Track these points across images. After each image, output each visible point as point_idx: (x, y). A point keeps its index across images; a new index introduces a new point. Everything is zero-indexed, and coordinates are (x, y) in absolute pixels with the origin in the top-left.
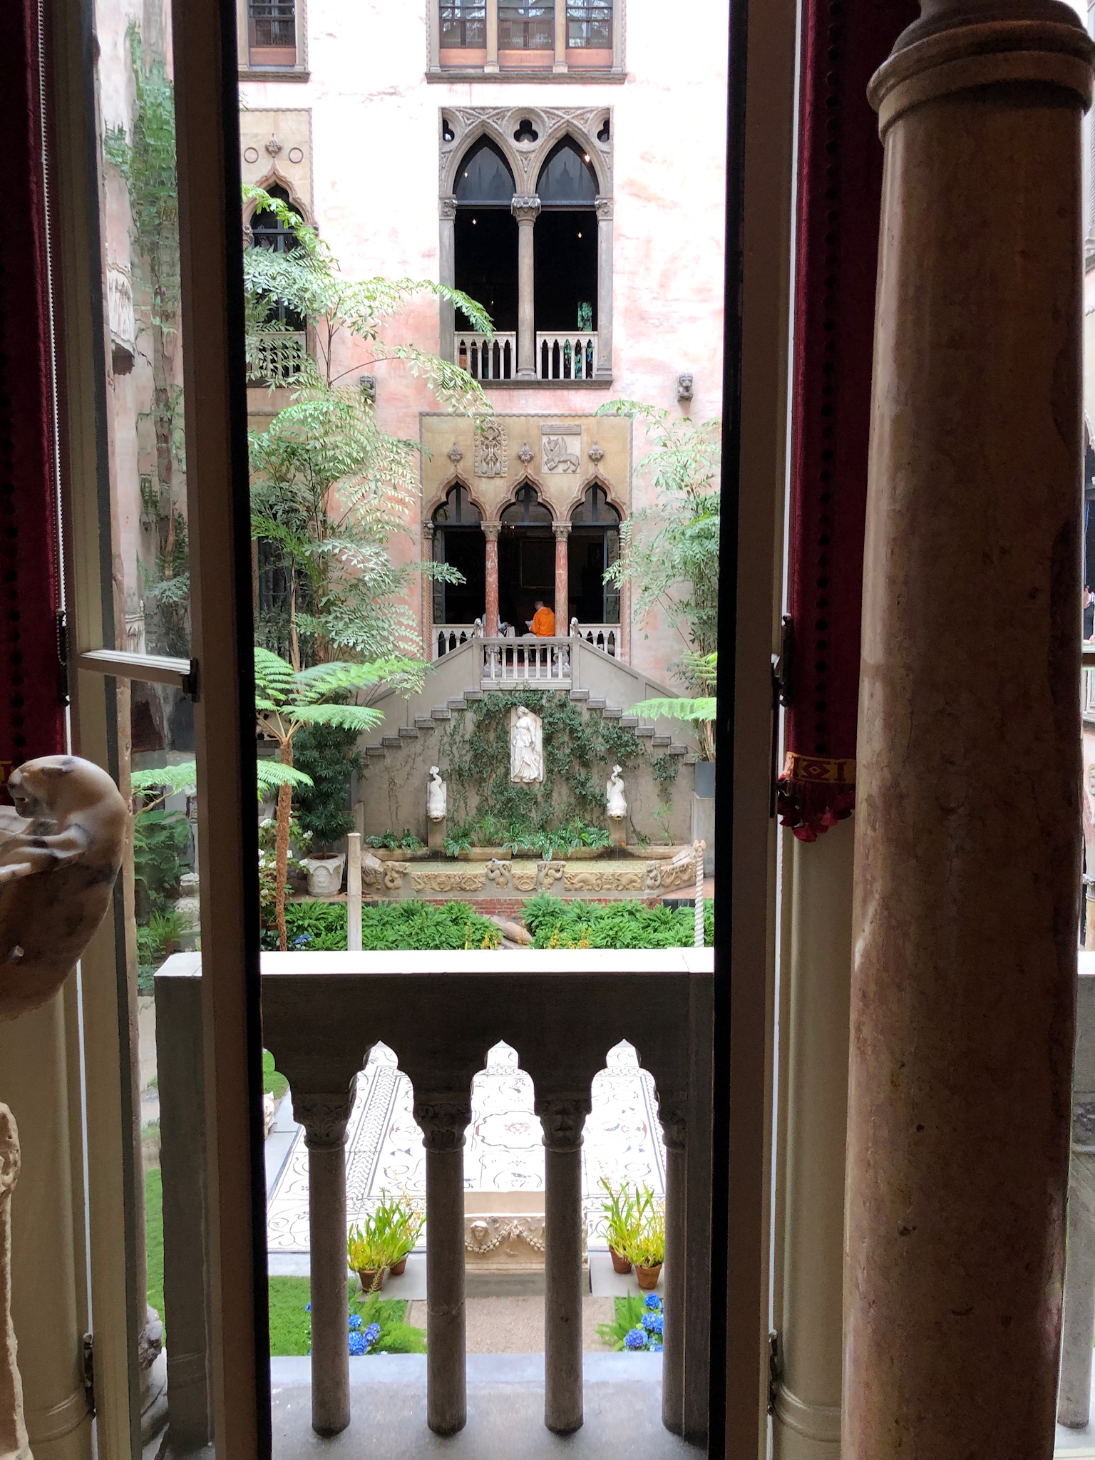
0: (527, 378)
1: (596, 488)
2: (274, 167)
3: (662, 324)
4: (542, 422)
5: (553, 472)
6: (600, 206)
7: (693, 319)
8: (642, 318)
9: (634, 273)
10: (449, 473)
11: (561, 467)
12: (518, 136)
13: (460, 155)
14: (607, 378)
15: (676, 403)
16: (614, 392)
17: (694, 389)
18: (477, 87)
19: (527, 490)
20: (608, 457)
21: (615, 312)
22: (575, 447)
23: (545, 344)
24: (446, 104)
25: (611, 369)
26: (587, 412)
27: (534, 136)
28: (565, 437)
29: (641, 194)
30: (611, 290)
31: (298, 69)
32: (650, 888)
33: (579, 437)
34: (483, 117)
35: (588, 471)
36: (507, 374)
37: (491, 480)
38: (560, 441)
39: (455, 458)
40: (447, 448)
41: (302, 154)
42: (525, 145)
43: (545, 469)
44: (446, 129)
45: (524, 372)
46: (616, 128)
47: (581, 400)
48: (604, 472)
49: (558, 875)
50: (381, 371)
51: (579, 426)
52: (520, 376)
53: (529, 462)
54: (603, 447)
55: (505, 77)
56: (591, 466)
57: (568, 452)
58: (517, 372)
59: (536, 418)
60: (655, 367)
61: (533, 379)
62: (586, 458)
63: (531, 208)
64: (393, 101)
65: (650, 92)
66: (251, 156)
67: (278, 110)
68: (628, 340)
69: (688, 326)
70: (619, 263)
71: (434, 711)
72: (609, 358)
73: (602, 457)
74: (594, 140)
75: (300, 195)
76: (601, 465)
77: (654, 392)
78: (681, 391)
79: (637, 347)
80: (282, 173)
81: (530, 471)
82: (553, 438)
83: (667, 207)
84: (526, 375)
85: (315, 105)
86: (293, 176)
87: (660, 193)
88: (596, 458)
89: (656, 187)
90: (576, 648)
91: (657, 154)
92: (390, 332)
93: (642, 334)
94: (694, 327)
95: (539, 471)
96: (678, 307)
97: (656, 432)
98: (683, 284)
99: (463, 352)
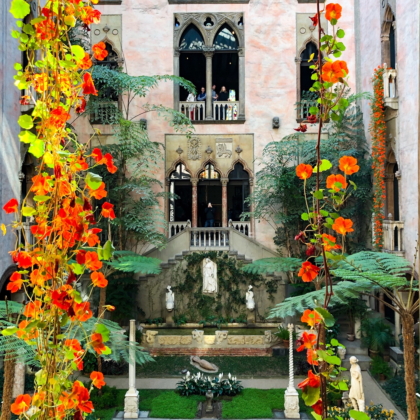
0: (209, 120)
1: (239, 165)
2: (106, 36)
3: (265, 97)
4: (216, 137)
5: (221, 157)
6: (239, 51)
7: (278, 95)
8: (257, 95)
9: (253, 77)
10: (177, 158)
11: (224, 155)
12: (205, 24)
13: (182, 31)
14: (243, 119)
15: (272, 129)
16: (246, 124)
17: (280, 123)
18: (189, 5)
20: (244, 151)
21: (246, 93)
24: (176, 12)
25: (244, 116)
26: (235, 133)
27: (212, 24)
28: (225, 143)
29: (257, 46)
32: (267, 343)
33: (231, 143)
34: (191, 17)
35: (236, 157)
37: (194, 161)
38: (223, 145)
39: (180, 151)
40: (176, 148)
41: (118, 31)
42: (208, 27)
43: (217, 156)
44: (176, 22)
46: (245, 20)
47: (232, 128)
48: (242, 156)
49: (225, 337)
50: (149, 116)
51: (231, 139)
52: (207, 119)
53: (210, 153)
54: (241, 147)
55: (200, 2)
56: (237, 154)
57: (227, 149)
59: (213, 136)
60: (264, 115)
61: (212, 120)
62: (234, 152)
63: (211, 51)
64: (155, 11)
65: (259, 7)
66: (97, 32)
67: (108, 15)
68: (251, 104)
69: (277, 98)
70: (247, 73)
71: (169, 261)
72: (244, 112)
73: (241, 151)
74: (237, 25)
75: (116, 47)
76: (241, 154)
77: (263, 125)
78: (274, 124)
79: (255, 107)
80: (110, 39)
81: (211, 157)
82: (220, 143)
83: (267, 50)
84: (209, 118)
85: (123, 13)
86: (114, 40)
87: (264, 45)
88: (239, 151)
89: (262, 42)
90: (231, 232)
91: (263, 29)
92: (153, 101)
93: (257, 102)
94: (279, 98)
95: (214, 157)
96: (272, 91)
97: (264, 141)
98: (274, 81)
99: (183, 110)
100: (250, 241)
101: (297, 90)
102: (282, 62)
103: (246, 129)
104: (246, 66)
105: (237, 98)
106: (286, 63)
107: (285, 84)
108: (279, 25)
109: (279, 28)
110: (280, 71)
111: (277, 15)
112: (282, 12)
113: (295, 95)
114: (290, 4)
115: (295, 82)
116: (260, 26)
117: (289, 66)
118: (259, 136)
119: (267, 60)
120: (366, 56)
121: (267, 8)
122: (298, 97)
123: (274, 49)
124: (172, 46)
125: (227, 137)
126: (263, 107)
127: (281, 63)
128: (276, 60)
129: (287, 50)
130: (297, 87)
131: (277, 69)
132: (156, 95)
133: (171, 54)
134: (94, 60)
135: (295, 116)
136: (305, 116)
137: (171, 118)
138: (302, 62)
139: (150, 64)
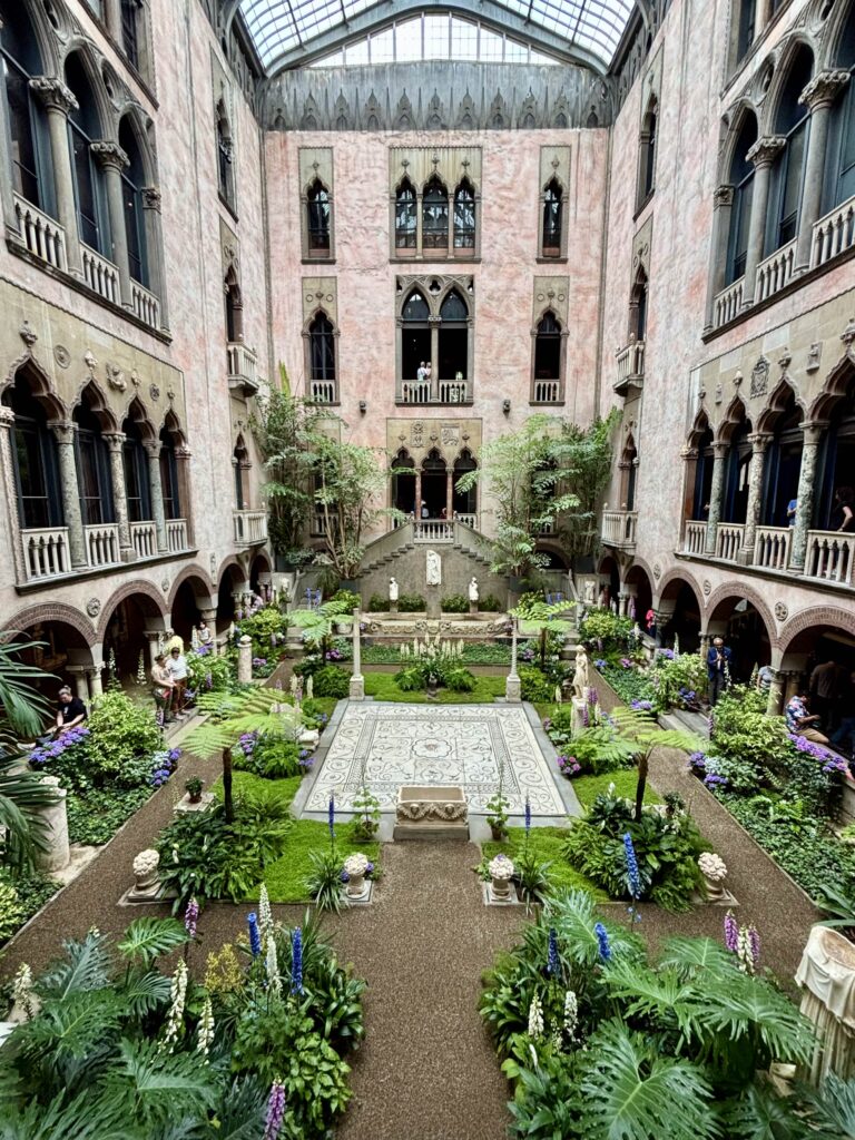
0: (435, 402)
2: (320, 304)
3: (496, 376)
4: (441, 422)
5: (446, 444)
6: (469, 322)
7: (511, 374)
8: (487, 373)
9: (484, 353)
10: (399, 445)
11: (450, 443)
12: (431, 288)
13: (405, 297)
14: (471, 402)
15: (502, 413)
16: (475, 408)
17: (511, 406)
18: (413, 266)
19: (434, 453)
20: (471, 438)
21: (475, 371)
22: (456, 433)
23: (443, 386)
24: (398, 274)
25: (472, 397)
26: (462, 417)
27: (439, 288)
28: (452, 428)
29: (488, 315)
30: (473, 361)
31: (331, 258)
32: (489, 632)
33: (458, 428)
34: (416, 280)
35: (463, 444)
36: (426, 400)
37: (418, 449)
38: (449, 430)
39: (402, 438)
40: (399, 434)
41: (333, 297)
42: (435, 292)
43: (443, 443)
44: (399, 288)
45: (434, 399)
46: (476, 283)
47: (459, 412)
48: (469, 444)
49: (448, 627)
50: (369, 398)
51: (458, 424)
52: (432, 401)
53: (435, 440)
54: (468, 434)
55: (425, 261)
56: (463, 442)
57: (454, 436)
58: (430, 399)
59: (439, 420)
60: (494, 397)
61: (437, 402)
62: (461, 439)
63: (437, 322)
64: (374, 272)
65: (492, 267)
66: (310, 298)
67: (321, 278)
68: (480, 384)
69: (508, 377)
70: (476, 348)
71: (392, 553)
72: (472, 393)
73: (468, 438)
74: (466, 289)
75: (331, 316)
76: (468, 442)
77: (493, 408)
78: (505, 407)
79: (485, 387)
80: (324, 307)
81: (436, 445)
82: (446, 429)
83: (500, 321)
85: (338, 275)
86: (328, 307)
87: (496, 314)
88: (466, 439)
89: (494, 311)
91: (496, 296)
92: (373, 381)
93: (488, 381)
94: (511, 378)
95: (439, 444)
96: (503, 368)
97: (493, 426)
98: (506, 357)
99: (406, 390)
100: (476, 533)
101: (532, 368)
102: (515, 334)
103: (474, 413)
104: (476, 339)
105: (465, 377)
106: (520, 336)
107: (519, 360)
108: (514, 290)
109: (513, 294)
110: (513, 346)
111: (512, 279)
112: (519, 274)
113: (529, 374)
114: (527, 264)
115: (529, 359)
116: (493, 292)
117: (523, 340)
119: (500, 332)
120: (611, 327)
121: (501, 269)
122: (531, 376)
123: (509, 319)
124: (394, 315)
125: (454, 422)
127: (515, 337)
128: (509, 332)
129: (523, 321)
130: (531, 365)
131: (510, 343)
132: (376, 373)
133: (393, 325)
134: (307, 330)
135: (528, 398)
136: (538, 398)
137: (393, 400)
138: (538, 335)
139: (369, 337)
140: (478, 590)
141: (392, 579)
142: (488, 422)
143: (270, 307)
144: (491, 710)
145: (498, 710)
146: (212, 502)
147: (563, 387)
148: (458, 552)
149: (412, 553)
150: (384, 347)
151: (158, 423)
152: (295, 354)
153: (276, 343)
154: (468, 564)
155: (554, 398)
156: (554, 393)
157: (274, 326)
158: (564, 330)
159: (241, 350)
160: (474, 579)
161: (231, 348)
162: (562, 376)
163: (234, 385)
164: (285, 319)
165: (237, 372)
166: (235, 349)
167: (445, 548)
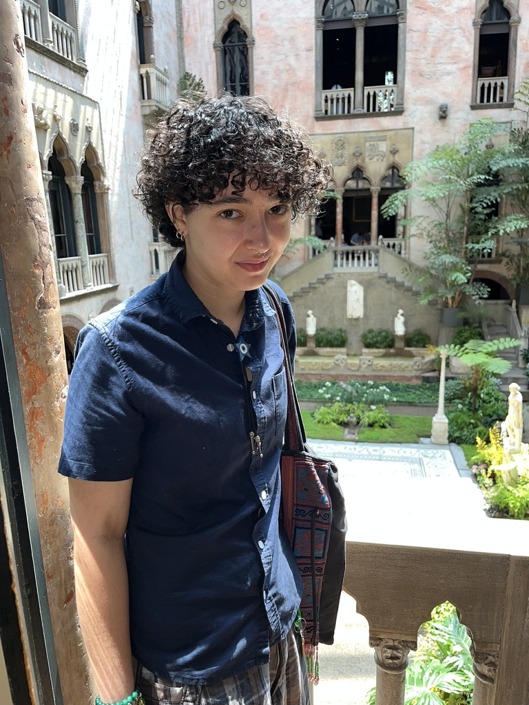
0: (359, 112)
1: (394, 167)
2: (233, 11)
3: (431, 77)
4: (366, 135)
5: (372, 161)
6: (399, 15)
7: (449, 74)
8: (421, 75)
9: (417, 50)
11: (376, 158)
14: (401, 109)
15: (438, 120)
16: (405, 116)
17: (448, 112)
19: (358, 173)
20: (400, 151)
21: (406, 73)
23: (369, 93)
25: (403, 104)
26: (390, 128)
28: (378, 142)
29: (422, 7)
32: (416, 370)
33: (385, 142)
35: (390, 160)
36: (349, 111)
37: (339, 167)
38: (375, 144)
41: (246, 2)
43: (367, 160)
45: (358, 109)
47: (386, 122)
48: (398, 159)
49: (370, 363)
51: (386, 136)
52: (356, 112)
53: (359, 156)
54: (399, 146)
56: (391, 157)
57: (380, 150)
58: (354, 109)
59: (363, 133)
60: (428, 102)
61: (362, 112)
62: (389, 153)
63: (363, 19)
66: (222, 5)
68: (413, 88)
69: (445, 77)
70: (409, 45)
71: (310, 284)
72: (402, 99)
73: (397, 151)
75: (245, 23)
76: (396, 156)
77: (426, 115)
78: (441, 113)
79: (418, 91)
80: (237, 13)
81: (360, 161)
82: (372, 143)
83: (436, 12)
84: (359, 111)
86: (241, 13)
87: (433, 5)
88: (394, 152)
89: (430, 2)
90: (381, 251)
92: (290, 93)
93: (421, 84)
94: (447, 78)
95: (363, 160)
96: (441, 67)
97: (427, 137)
98: (444, 54)
99: (326, 101)
100: (404, 260)
101: (474, 64)
102: (455, 27)
103: (404, 123)
104: (408, 35)
106: (461, 28)
107: (459, 57)
110: (453, 40)
113: (471, 71)
115: (471, 54)
117: (464, 32)
118: (421, 131)
119: (437, 25)
122: (474, 74)
123: (446, 9)
124: (313, 15)
125: (381, 134)
126: (428, 91)
127: (455, 29)
128: (448, 25)
129: (464, 9)
130: (474, 61)
131: (448, 37)
132: (293, 84)
133: (313, 28)
134: (219, 42)
135: (468, 100)
136: (482, 101)
137: (312, 113)
138: (483, 25)
139: (286, 43)
140: (405, 324)
141: (310, 312)
142: (420, 132)
143: (181, 19)
144: (414, 451)
145: (422, 451)
146: (130, 235)
147: (511, 85)
148: (383, 282)
149: (331, 283)
150: (303, 54)
151: (79, 159)
152: (207, 71)
153: (187, 60)
154: (393, 294)
155: (501, 99)
156: (502, 93)
157: (185, 40)
158: (514, 18)
159: (153, 72)
160: (401, 311)
161: (143, 71)
162: (510, 71)
163: (147, 111)
164: (196, 30)
165: (149, 97)
166: (147, 73)
167: (369, 277)
